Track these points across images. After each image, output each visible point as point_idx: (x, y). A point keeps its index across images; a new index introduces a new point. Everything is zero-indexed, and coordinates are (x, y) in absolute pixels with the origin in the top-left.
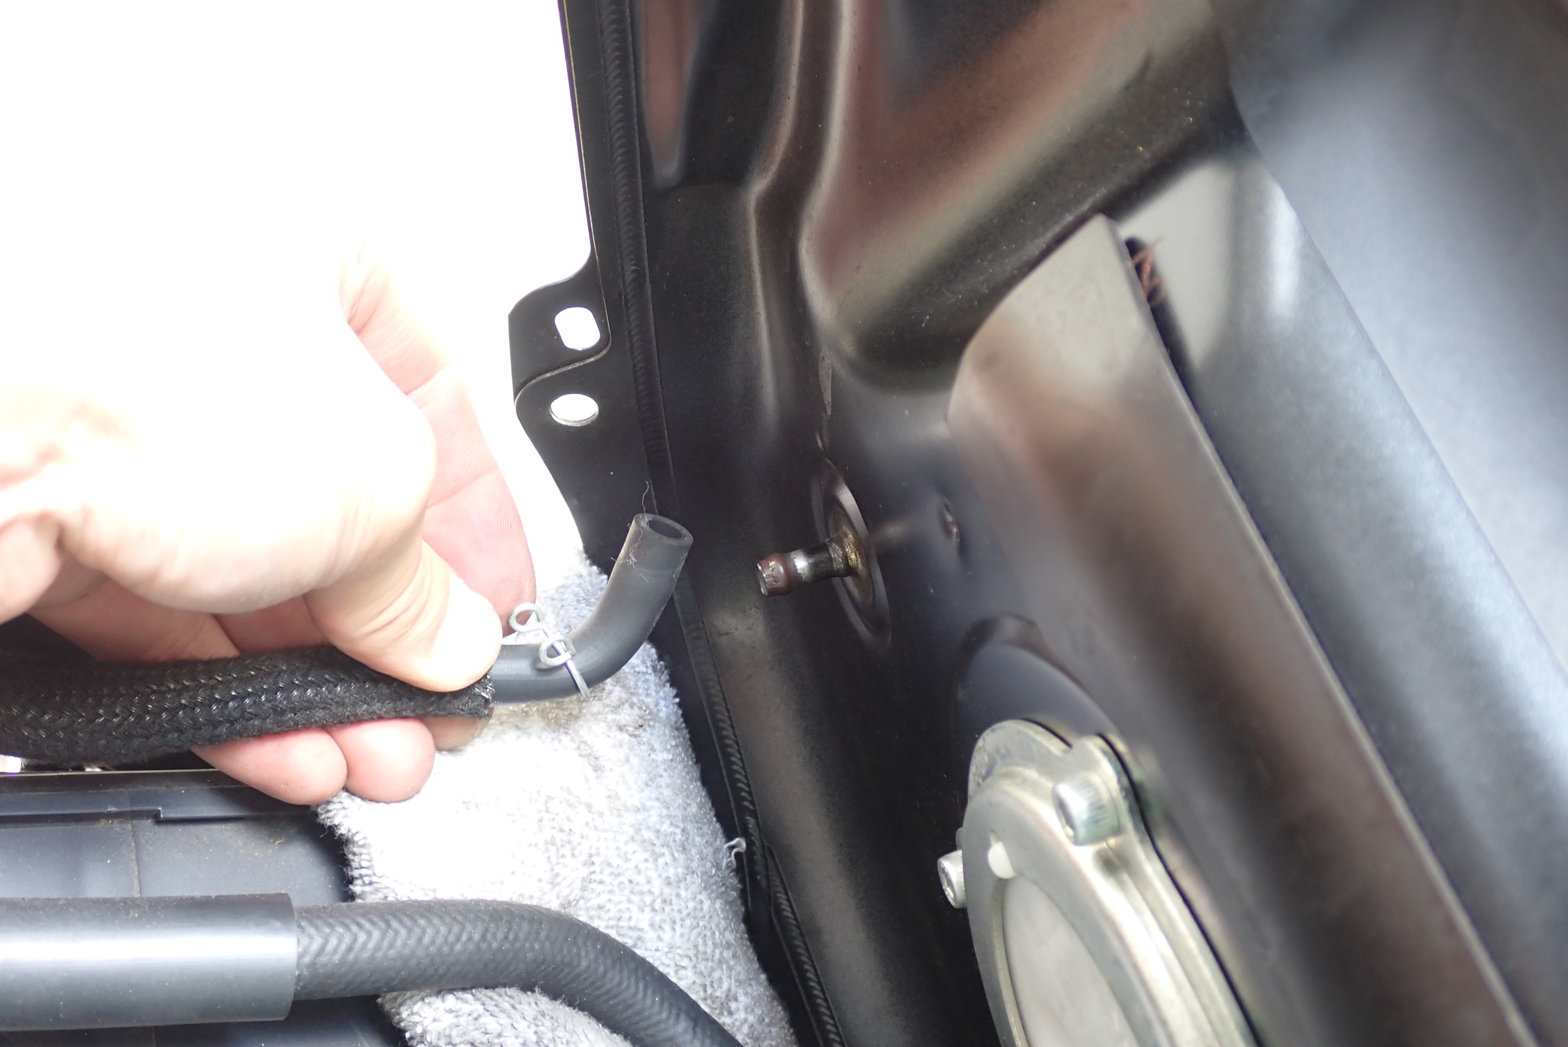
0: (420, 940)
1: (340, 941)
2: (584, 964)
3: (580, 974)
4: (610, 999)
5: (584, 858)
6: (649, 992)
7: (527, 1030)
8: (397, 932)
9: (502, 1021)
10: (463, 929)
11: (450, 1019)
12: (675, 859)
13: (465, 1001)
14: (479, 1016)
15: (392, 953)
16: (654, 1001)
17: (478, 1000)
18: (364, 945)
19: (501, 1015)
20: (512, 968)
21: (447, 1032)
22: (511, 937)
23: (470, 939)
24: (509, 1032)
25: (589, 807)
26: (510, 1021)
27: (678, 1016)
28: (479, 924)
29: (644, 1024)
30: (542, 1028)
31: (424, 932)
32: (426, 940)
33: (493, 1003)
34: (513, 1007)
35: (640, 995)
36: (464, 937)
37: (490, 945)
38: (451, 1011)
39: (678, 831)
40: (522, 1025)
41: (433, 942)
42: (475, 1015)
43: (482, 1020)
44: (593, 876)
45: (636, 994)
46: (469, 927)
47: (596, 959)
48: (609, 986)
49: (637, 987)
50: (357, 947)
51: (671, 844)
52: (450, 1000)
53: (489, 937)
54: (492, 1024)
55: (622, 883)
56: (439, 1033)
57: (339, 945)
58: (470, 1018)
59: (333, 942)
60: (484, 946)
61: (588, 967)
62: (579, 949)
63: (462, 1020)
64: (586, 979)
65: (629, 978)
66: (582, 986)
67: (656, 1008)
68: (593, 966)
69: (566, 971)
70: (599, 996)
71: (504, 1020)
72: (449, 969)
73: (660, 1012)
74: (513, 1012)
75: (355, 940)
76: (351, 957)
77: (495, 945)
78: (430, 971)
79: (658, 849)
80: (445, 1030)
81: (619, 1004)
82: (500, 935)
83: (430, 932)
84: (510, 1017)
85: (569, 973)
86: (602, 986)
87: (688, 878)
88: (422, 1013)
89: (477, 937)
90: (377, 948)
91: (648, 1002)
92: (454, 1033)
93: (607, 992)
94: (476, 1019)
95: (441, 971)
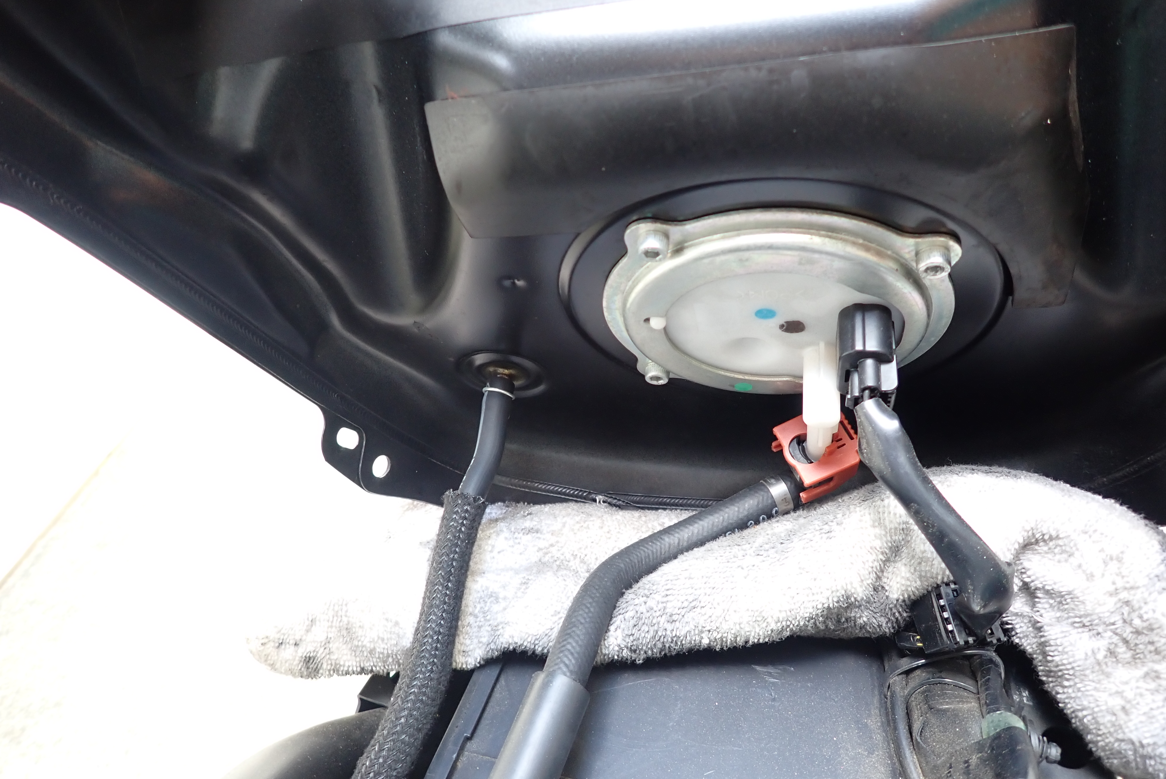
0: (581, 623)
1: (566, 656)
2: (622, 565)
3: (626, 569)
4: (642, 562)
5: (572, 558)
6: (646, 546)
7: (640, 600)
8: (574, 631)
9: (631, 609)
10: (585, 605)
11: (619, 631)
12: (593, 521)
13: (616, 621)
14: (624, 617)
15: (582, 637)
16: (651, 546)
17: (617, 616)
18: (573, 647)
19: (628, 609)
20: (611, 593)
21: (624, 635)
22: (597, 587)
23: (590, 603)
24: (637, 608)
25: (552, 545)
26: (633, 606)
27: (661, 538)
28: (585, 597)
29: (659, 553)
30: (642, 594)
31: (579, 620)
32: (583, 621)
33: (621, 610)
34: (627, 602)
35: (646, 550)
36: (589, 605)
37: (596, 597)
38: (616, 630)
39: (582, 515)
40: (637, 601)
41: (585, 618)
42: (623, 619)
43: (626, 618)
44: (582, 557)
45: (644, 551)
46: (585, 602)
47: (622, 560)
48: (636, 561)
49: (642, 549)
50: (573, 651)
51: (586, 519)
52: (612, 628)
53: (593, 596)
54: (630, 614)
55: (591, 547)
56: (623, 640)
57: (568, 658)
58: (623, 622)
59: (565, 660)
60: (596, 599)
61: (624, 565)
62: (615, 565)
63: (622, 626)
64: (629, 568)
65: (636, 551)
66: (632, 571)
67: (654, 546)
68: (625, 563)
69: (622, 574)
70: (639, 567)
71: (631, 608)
72: (599, 617)
73: (656, 544)
74: (629, 603)
75: (569, 650)
76: (576, 655)
77: (598, 595)
78: (597, 625)
79: (585, 525)
80: (623, 636)
81: (645, 560)
82: (595, 591)
83: (580, 618)
84: (631, 605)
85: (624, 573)
86: (635, 563)
87: (603, 519)
88: (610, 644)
89: (591, 600)
90: (577, 642)
91: (650, 548)
92: (626, 632)
93: (638, 562)
94: (625, 619)
95: (599, 621)
